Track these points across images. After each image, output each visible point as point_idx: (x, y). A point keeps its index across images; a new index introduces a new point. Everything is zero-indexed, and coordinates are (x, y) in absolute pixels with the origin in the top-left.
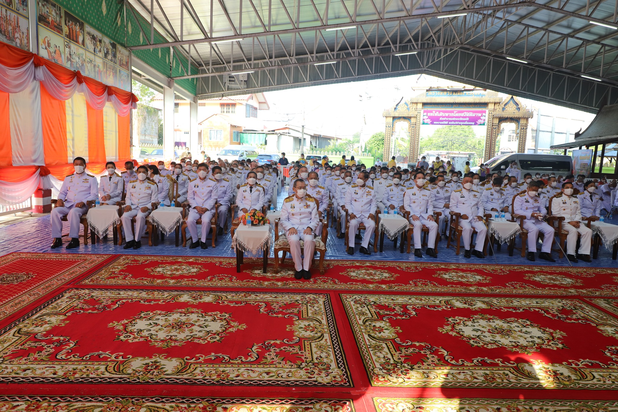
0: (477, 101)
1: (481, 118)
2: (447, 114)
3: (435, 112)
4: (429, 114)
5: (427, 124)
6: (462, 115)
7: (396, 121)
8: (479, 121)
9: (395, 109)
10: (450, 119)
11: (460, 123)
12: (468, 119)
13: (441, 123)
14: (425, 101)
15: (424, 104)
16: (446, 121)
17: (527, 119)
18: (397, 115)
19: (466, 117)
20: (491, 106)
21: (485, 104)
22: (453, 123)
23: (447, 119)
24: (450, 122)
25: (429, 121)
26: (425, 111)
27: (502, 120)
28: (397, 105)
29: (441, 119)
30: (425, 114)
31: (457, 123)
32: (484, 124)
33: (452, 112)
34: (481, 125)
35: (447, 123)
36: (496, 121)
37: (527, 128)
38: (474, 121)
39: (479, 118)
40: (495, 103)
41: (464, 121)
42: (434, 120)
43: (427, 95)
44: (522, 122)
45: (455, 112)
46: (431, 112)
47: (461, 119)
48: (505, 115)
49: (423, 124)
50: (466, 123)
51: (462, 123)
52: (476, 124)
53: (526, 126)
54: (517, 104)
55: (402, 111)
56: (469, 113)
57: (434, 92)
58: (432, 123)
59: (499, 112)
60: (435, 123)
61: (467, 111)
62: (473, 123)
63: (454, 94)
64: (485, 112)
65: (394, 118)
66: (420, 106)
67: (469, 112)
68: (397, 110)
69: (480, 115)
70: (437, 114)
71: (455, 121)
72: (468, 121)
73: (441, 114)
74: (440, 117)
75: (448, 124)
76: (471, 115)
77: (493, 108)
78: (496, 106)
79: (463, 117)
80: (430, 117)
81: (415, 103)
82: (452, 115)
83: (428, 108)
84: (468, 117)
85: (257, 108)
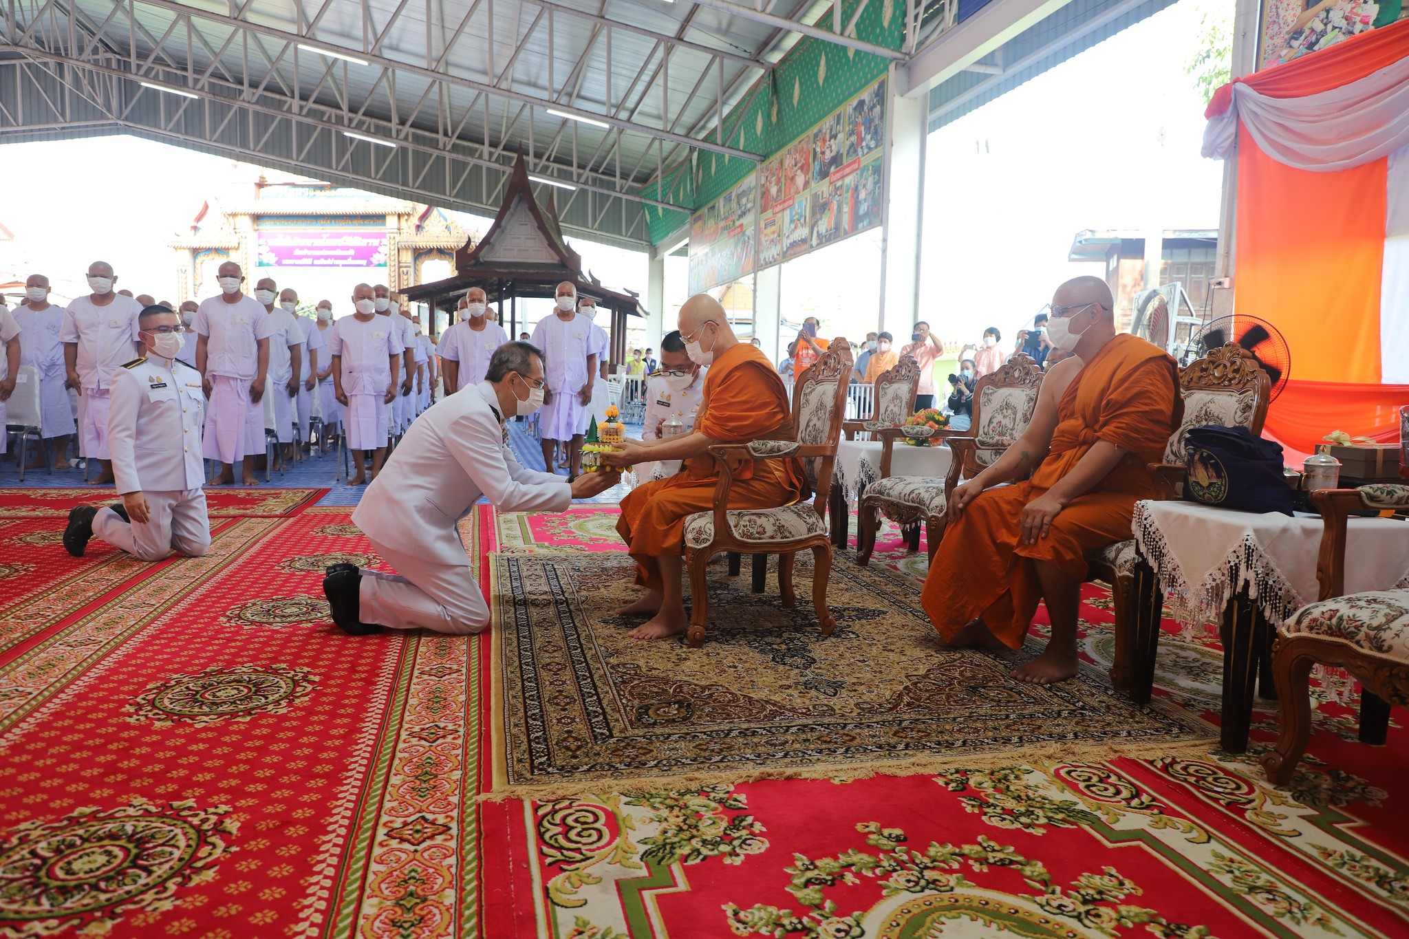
0: (358, 211)
1: (380, 249)
2: (308, 242)
3: (284, 236)
4: (272, 242)
5: (268, 265)
6: (340, 242)
7: (200, 259)
8: (376, 258)
9: (195, 228)
10: (316, 253)
11: (337, 262)
12: (352, 252)
13: (297, 262)
14: (254, 211)
15: (257, 218)
16: (307, 257)
18: (197, 244)
19: (347, 248)
20: (391, 222)
21: (380, 218)
22: (322, 261)
23: (310, 253)
24: (315, 261)
25: (271, 258)
26: (260, 236)
27: (420, 253)
28: (200, 218)
29: (297, 252)
30: (262, 241)
31: (330, 262)
32: (385, 265)
33: (319, 236)
34: (380, 265)
35: (309, 261)
36: (407, 257)
38: (365, 256)
39: (375, 250)
40: (399, 216)
41: (345, 258)
43: (257, 196)
45: (325, 235)
46: (275, 236)
47: (339, 252)
48: (423, 241)
49: (260, 264)
50: (350, 261)
51: (341, 262)
52: (369, 264)
54: (445, 219)
55: (210, 235)
57: (274, 189)
58: (279, 263)
59: (409, 236)
60: (285, 262)
61: (349, 235)
62: (364, 262)
63: (318, 193)
64: (382, 236)
65: (195, 252)
66: (247, 221)
67: (353, 235)
68: (200, 233)
69: (375, 242)
70: (287, 242)
71: (326, 257)
72: (354, 258)
73: (297, 242)
74: (292, 249)
75: (313, 265)
76: (362, 242)
77: (396, 226)
78: (403, 220)
79: (343, 248)
80: (273, 250)
81: (234, 215)
82: (318, 243)
83: (267, 227)
84: (355, 248)
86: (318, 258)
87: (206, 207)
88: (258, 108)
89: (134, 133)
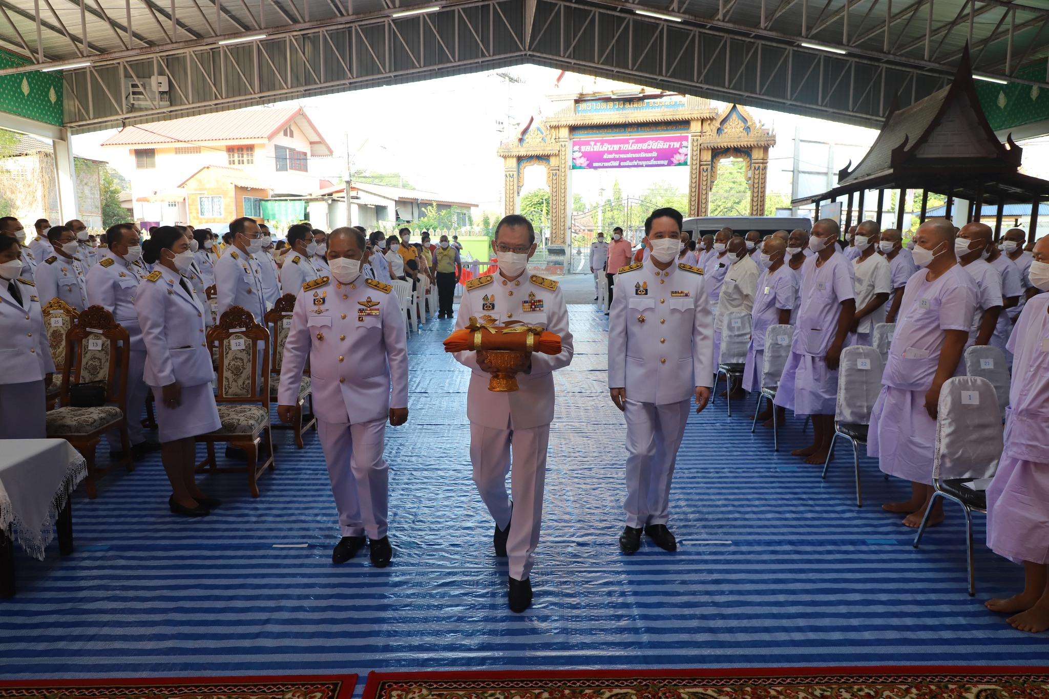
0: (669, 117)
1: (680, 151)
2: (616, 147)
3: (595, 143)
4: (583, 148)
5: (580, 167)
6: (644, 146)
7: (524, 164)
8: (677, 158)
9: (521, 140)
10: (623, 156)
11: (641, 163)
12: (655, 154)
13: (606, 164)
14: (572, 122)
15: (573, 129)
16: (615, 159)
17: (766, 149)
18: (523, 153)
19: (651, 151)
20: (695, 127)
21: (684, 124)
22: (628, 163)
23: (617, 156)
24: (621, 163)
25: (583, 161)
26: (575, 144)
27: (718, 152)
28: (525, 132)
29: (605, 156)
30: (576, 148)
31: (635, 163)
32: (685, 164)
33: (626, 142)
34: (680, 164)
35: (617, 163)
36: (707, 156)
37: (765, 168)
38: (667, 157)
39: (676, 151)
40: (703, 121)
41: (649, 159)
42: (594, 160)
43: (576, 111)
44: (757, 155)
45: (632, 142)
46: (587, 143)
47: (643, 155)
48: (723, 141)
49: (574, 167)
50: (653, 162)
51: (644, 163)
52: (670, 163)
53: (764, 162)
54: (744, 120)
55: (533, 145)
56: (656, 142)
57: (589, 104)
58: (590, 166)
59: (712, 138)
60: (595, 164)
61: (652, 139)
62: (666, 162)
63: (627, 105)
64: (686, 139)
65: (520, 159)
66: (564, 133)
67: (656, 139)
68: (525, 144)
69: (677, 145)
70: (598, 148)
71: (631, 159)
72: (657, 159)
73: (606, 147)
74: (604, 152)
75: (620, 166)
76: (661, 145)
77: (699, 129)
78: (706, 125)
79: (647, 151)
80: (585, 155)
81: (557, 127)
82: (625, 147)
83: (581, 136)
84: (656, 150)
85: (305, 154)
86: (625, 160)
87: (532, 119)
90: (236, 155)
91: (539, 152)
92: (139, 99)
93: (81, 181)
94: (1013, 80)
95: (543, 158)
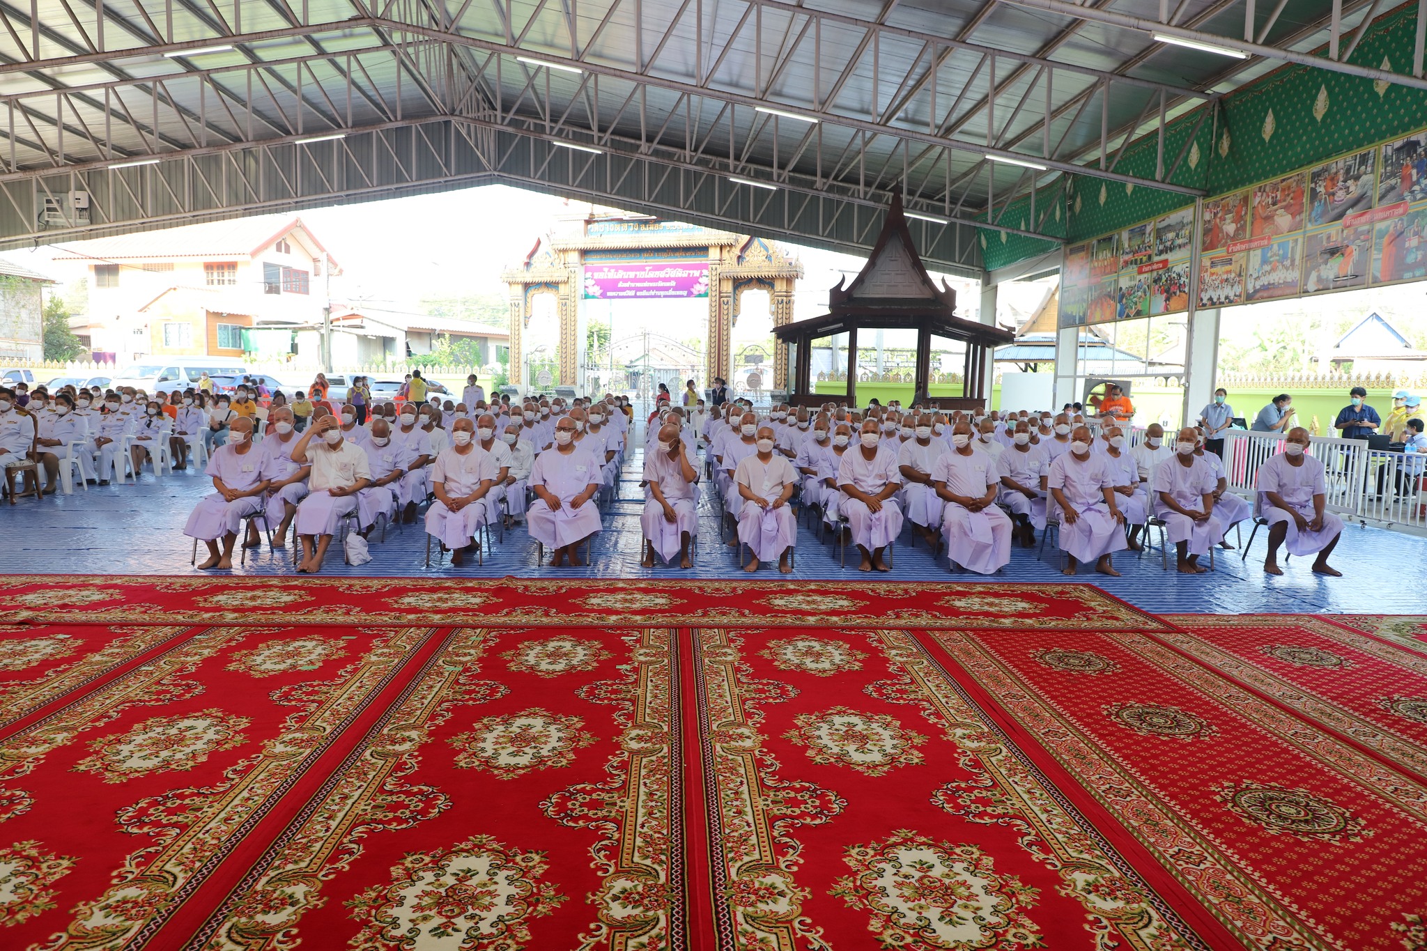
0: (685, 243)
1: (701, 280)
2: (632, 275)
3: (609, 269)
4: (598, 275)
5: (593, 297)
6: (662, 274)
7: (531, 292)
8: (698, 288)
9: (528, 264)
10: (639, 285)
11: (658, 293)
12: (673, 284)
13: (621, 294)
14: (583, 246)
15: (585, 253)
16: (630, 289)
17: (789, 280)
18: (529, 280)
19: (669, 279)
20: (714, 254)
21: (703, 250)
22: (644, 293)
23: (633, 285)
24: (638, 293)
25: (596, 290)
26: (586, 270)
27: (740, 283)
28: (531, 255)
29: (621, 285)
30: (589, 275)
31: (652, 293)
32: (706, 295)
33: (642, 268)
34: (700, 296)
35: (632, 293)
36: (728, 287)
37: (789, 302)
38: (686, 287)
39: (695, 281)
40: (722, 247)
41: (667, 289)
42: (608, 288)
43: (586, 232)
44: (780, 286)
45: (648, 268)
46: (600, 269)
47: (661, 284)
48: (744, 271)
49: (586, 297)
50: (671, 292)
51: (662, 293)
52: (690, 294)
53: (788, 294)
54: (766, 249)
55: (541, 271)
56: (675, 269)
57: (602, 224)
58: (604, 296)
59: (731, 267)
60: (609, 294)
61: (670, 266)
62: (685, 293)
63: (643, 227)
64: (705, 266)
65: (527, 286)
66: (574, 257)
67: (674, 267)
68: (532, 269)
69: (697, 273)
70: (612, 275)
71: (648, 289)
72: (675, 289)
73: (621, 274)
74: (618, 280)
75: (636, 296)
76: (680, 273)
77: (718, 257)
78: (725, 252)
79: (665, 280)
80: (599, 282)
81: (565, 251)
82: (641, 275)
83: (593, 261)
84: (675, 279)
85: (307, 273)
86: (641, 289)
87: (539, 243)
88: (654, 159)
89: (505, 183)
90: (215, 274)
91: (547, 279)
92: (55, 216)
93: (18, 303)
94: (954, 220)
95: (551, 285)
